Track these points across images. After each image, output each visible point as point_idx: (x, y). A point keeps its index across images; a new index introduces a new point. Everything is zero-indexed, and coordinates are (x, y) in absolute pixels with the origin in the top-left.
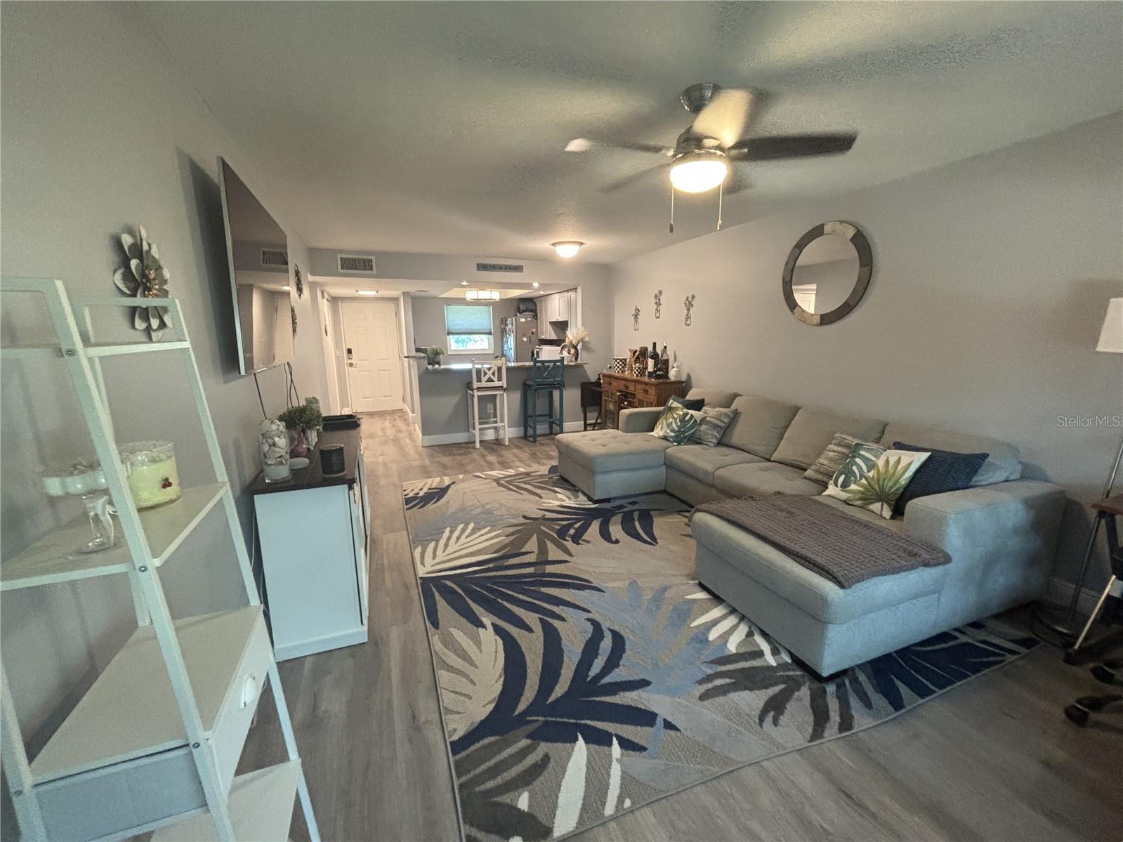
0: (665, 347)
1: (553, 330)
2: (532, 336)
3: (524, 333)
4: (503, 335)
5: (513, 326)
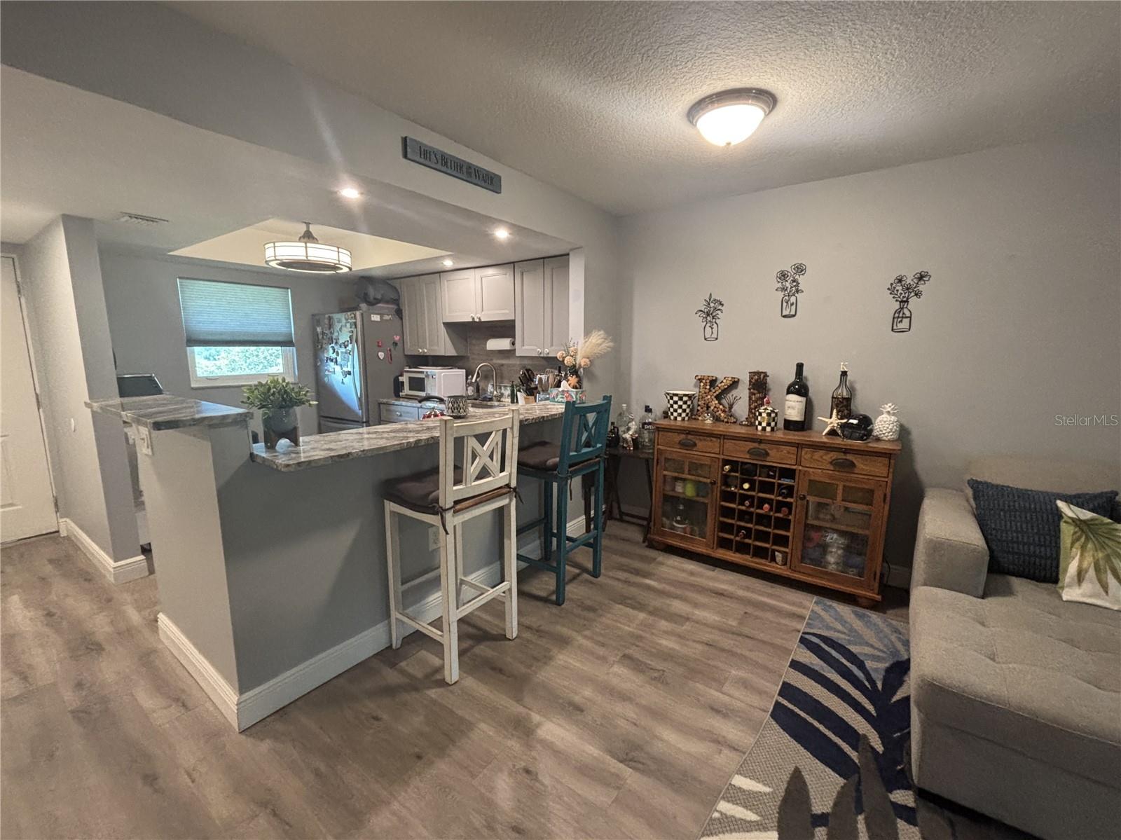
0: (844, 374)
1: (450, 339)
2: (395, 349)
3: (378, 343)
4: (320, 347)
5: (356, 327)
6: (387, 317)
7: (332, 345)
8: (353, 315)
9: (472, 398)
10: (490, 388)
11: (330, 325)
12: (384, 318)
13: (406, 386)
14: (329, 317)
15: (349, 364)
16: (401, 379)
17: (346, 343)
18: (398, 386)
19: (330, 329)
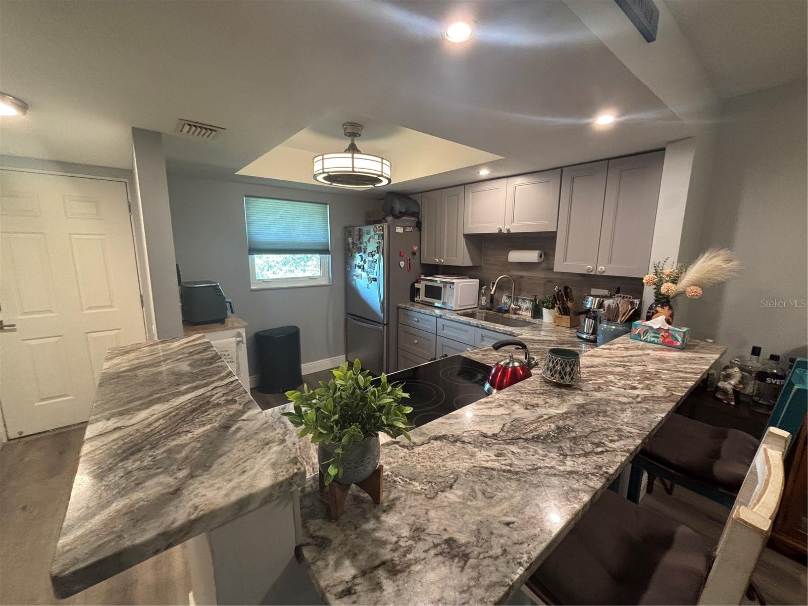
1: (469, 252)
2: (413, 258)
3: (401, 252)
4: (350, 255)
5: (383, 239)
6: (409, 229)
7: (360, 254)
8: (381, 228)
9: (485, 307)
10: (504, 299)
11: (360, 236)
12: (406, 230)
13: (422, 292)
14: (360, 229)
15: (375, 272)
16: (417, 285)
17: (373, 253)
18: (415, 292)
19: (359, 240)
